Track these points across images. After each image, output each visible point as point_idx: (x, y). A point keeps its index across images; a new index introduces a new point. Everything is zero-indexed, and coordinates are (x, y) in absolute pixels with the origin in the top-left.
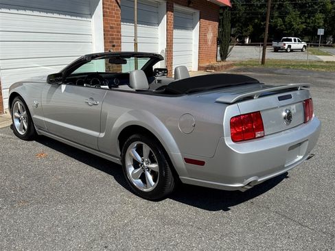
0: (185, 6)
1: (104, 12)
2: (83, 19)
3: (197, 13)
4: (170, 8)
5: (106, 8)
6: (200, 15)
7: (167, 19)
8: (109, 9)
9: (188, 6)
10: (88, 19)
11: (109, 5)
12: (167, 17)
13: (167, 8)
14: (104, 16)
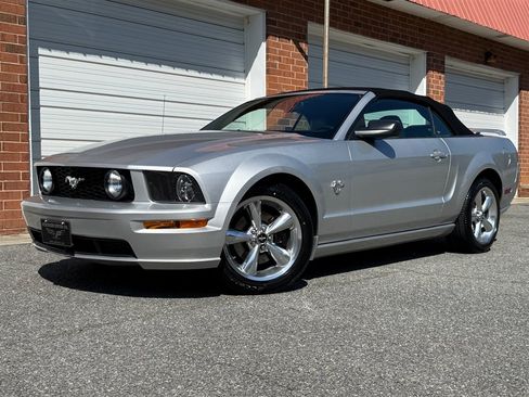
0: (478, 62)
1: (268, 65)
2: (226, 78)
3: (514, 78)
4: (435, 65)
5: (274, 58)
6: (520, 81)
7: (428, 86)
8: (280, 59)
9: (486, 63)
10: (237, 80)
11: (281, 53)
12: (428, 81)
13: (428, 65)
14: (268, 72)
